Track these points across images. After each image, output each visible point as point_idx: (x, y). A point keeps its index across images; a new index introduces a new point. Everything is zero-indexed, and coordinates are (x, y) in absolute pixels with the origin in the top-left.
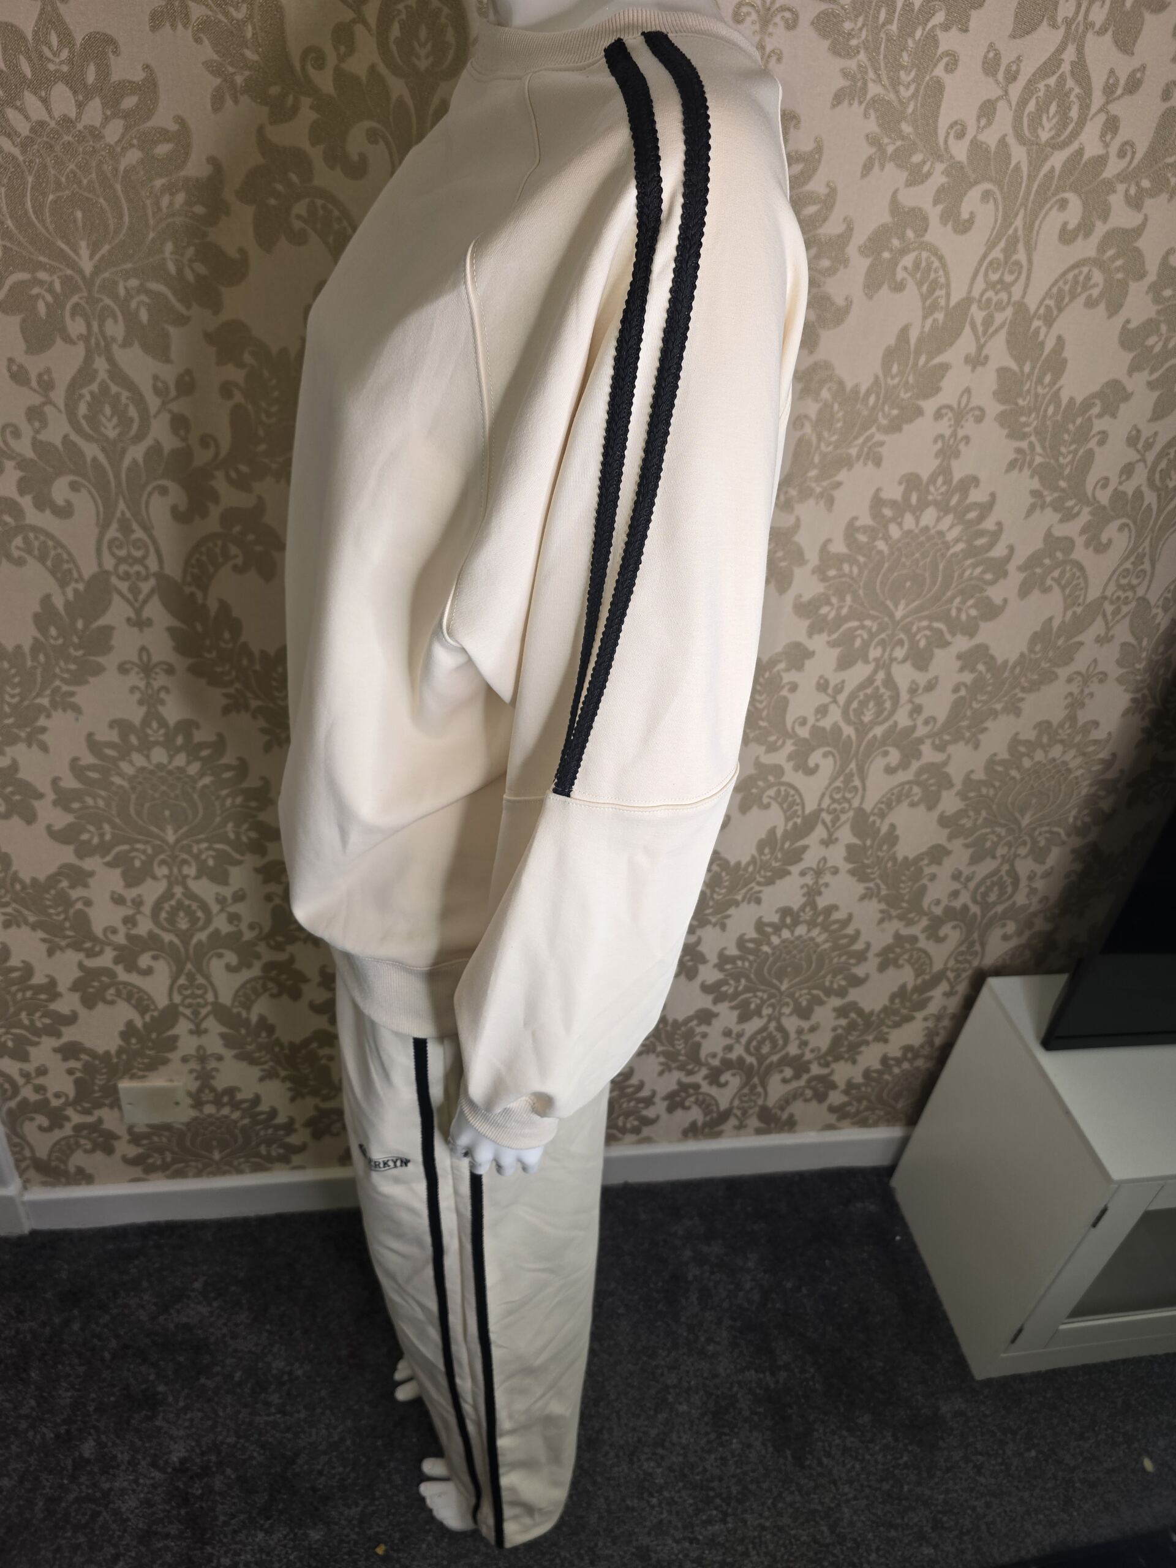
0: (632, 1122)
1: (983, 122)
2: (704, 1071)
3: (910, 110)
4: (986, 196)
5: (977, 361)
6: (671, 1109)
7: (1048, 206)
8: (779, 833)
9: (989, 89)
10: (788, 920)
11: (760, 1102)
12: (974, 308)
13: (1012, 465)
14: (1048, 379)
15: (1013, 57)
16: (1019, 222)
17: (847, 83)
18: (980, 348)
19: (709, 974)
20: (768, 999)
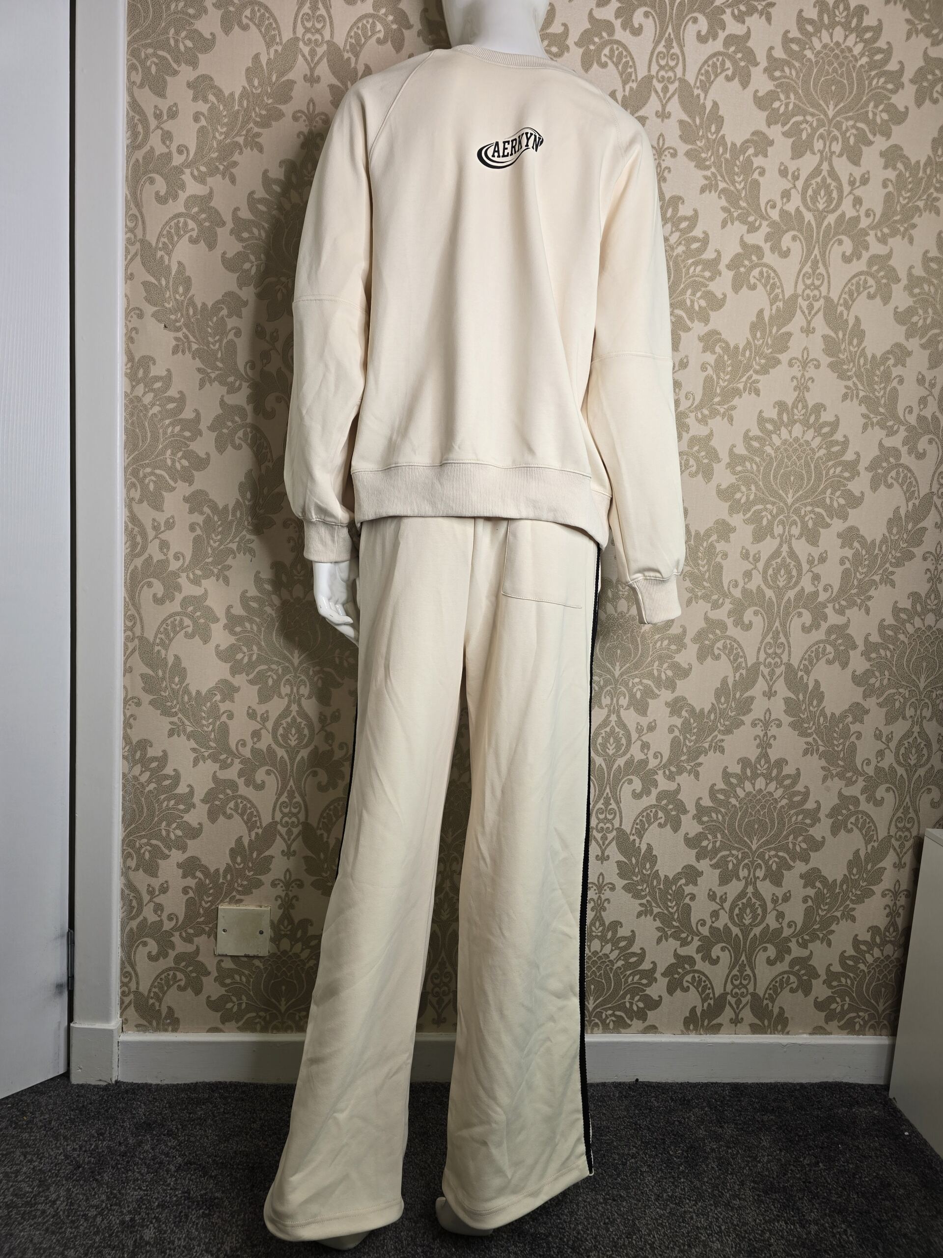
0: (638, 1003)
1: (785, 200)
2: (696, 942)
3: (743, 195)
4: (794, 238)
5: (808, 330)
6: (671, 990)
7: (831, 243)
8: (730, 682)
9: (785, 184)
10: (749, 772)
11: (751, 989)
12: (800, 300)
13: (845, 397)
14: (855, 341)
15: (794, 168)
16: (816, 251)
17: (707, 182)
18: (809, 323)
19: (690, 826)
20: (743, 858)
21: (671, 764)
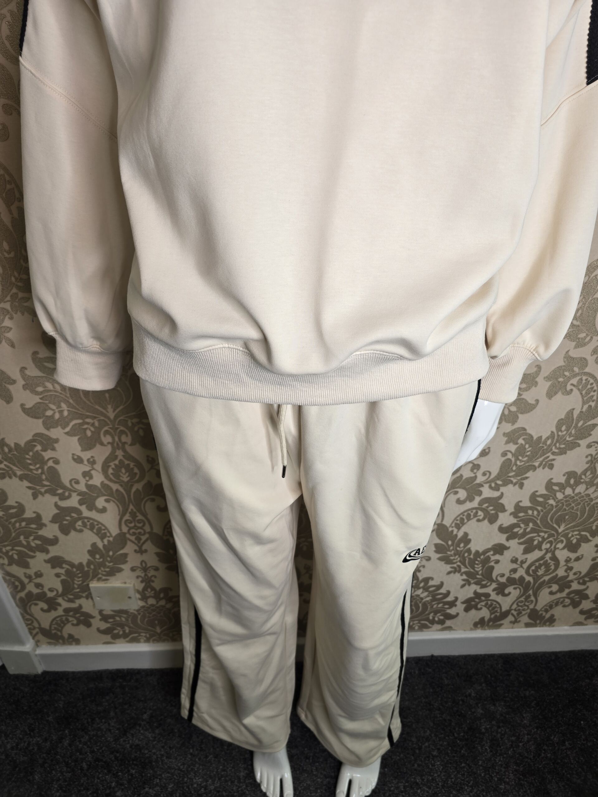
0: (439, 617)
2: (494, 585)
6: (467, 610)
8: (576, 414)
10: (572, 481)
11: (531, 607)
19: (505, 519)
20: (548, 538)
21: (498, 479)
